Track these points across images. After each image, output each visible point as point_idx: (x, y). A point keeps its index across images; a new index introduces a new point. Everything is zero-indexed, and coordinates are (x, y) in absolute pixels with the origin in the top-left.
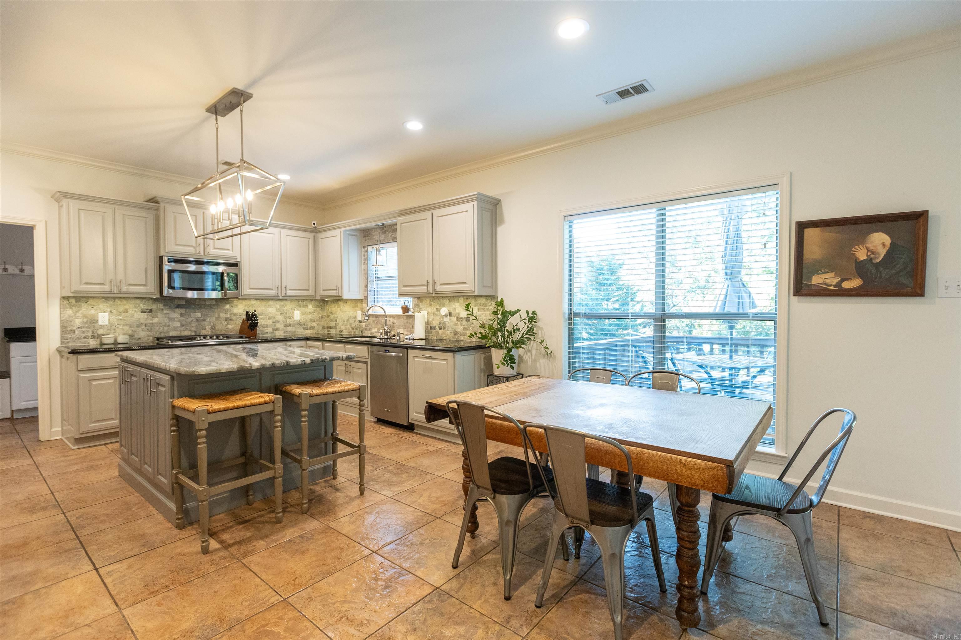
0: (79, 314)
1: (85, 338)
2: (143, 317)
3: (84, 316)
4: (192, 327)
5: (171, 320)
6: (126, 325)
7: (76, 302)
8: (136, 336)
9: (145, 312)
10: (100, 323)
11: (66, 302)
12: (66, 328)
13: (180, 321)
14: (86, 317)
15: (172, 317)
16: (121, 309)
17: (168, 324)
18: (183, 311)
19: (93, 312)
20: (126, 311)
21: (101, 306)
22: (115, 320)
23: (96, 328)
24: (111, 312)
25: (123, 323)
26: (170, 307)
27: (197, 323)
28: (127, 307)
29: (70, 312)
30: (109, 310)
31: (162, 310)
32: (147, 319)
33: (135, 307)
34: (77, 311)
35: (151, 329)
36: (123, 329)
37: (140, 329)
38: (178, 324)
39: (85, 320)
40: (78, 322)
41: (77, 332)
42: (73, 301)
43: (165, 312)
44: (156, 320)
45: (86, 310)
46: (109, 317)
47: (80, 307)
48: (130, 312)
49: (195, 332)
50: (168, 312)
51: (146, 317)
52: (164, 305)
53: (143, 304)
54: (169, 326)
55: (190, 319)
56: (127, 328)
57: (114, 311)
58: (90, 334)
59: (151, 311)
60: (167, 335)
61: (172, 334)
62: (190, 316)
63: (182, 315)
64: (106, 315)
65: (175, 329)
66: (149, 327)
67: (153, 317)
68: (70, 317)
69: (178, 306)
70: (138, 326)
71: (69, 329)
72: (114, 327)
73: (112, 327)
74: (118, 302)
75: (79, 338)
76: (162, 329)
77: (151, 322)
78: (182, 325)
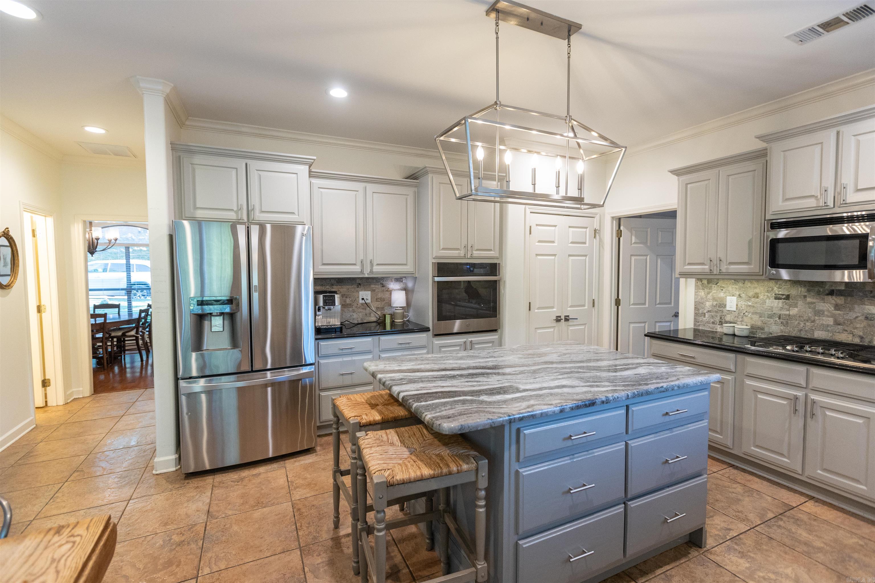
0: (710, 296)
1: (713, 323)
2: (778, 304)
3: (714, 299)
4: (856, 328)
5: (819, 313)
6: (756, 313)
7: (708, 283)
8: (766, 330)
9: (780, 299)
10: (728, 308)
11: (699, 283)
12: (698, 310)
13: (833, 316)
14: (716, 301)
15: (821, 308)
16: (751, 294)
17: (812, 319)
18: (840, 300)
19: (722, 295)
20: (756, 296)
21: (730, 288)
22: (743, 306)
23: (724, 314)
24: (740, 296)
25: (752, 310)
26: (819, 293)
27: (865, 323)
28: (757, 291)
29: (702, 293)
30: (738, 293)
31: (805, 297)
32: (782, 308)
33: (768, 291)
34: (709, 293)
35: (787, 323)
36: (752, 319)
37: (772, 320)
38: (830, 321)
39: (715, 303)
40: (708, 304)
41: (707, 316)
42: (705, 282)
43: (809, 300)
44: (794, 311)
45: (716, 292)
46: (737, 301)
47: (711, 288)
48: (761, 297)
49: (862, 338)
50: (814, 301)
51: (780, 305)
52: (809, 291)
53: (779, 288)
54: (813, 321)
55: (852, 315)
56: (756, 317)
57: (743, 295)
58: (718, 319)
59: (788, 297)
60: (809, 336)
61: (819, 335)
62: (851, 309)
63: (837, 307)
64: (734, 299)
65: (825, 328)
66: (785, 320)
67: (790, 306)
68: (702, 298)
69: (831, 293)
70: (770, 317)
71: (700, 311)
72: (742, 314)
73: (740, 314)
74: (748, 284)
75: (708, 322)
76: (802, 324)
77: (788, 313)
78: (837, 323)
